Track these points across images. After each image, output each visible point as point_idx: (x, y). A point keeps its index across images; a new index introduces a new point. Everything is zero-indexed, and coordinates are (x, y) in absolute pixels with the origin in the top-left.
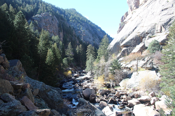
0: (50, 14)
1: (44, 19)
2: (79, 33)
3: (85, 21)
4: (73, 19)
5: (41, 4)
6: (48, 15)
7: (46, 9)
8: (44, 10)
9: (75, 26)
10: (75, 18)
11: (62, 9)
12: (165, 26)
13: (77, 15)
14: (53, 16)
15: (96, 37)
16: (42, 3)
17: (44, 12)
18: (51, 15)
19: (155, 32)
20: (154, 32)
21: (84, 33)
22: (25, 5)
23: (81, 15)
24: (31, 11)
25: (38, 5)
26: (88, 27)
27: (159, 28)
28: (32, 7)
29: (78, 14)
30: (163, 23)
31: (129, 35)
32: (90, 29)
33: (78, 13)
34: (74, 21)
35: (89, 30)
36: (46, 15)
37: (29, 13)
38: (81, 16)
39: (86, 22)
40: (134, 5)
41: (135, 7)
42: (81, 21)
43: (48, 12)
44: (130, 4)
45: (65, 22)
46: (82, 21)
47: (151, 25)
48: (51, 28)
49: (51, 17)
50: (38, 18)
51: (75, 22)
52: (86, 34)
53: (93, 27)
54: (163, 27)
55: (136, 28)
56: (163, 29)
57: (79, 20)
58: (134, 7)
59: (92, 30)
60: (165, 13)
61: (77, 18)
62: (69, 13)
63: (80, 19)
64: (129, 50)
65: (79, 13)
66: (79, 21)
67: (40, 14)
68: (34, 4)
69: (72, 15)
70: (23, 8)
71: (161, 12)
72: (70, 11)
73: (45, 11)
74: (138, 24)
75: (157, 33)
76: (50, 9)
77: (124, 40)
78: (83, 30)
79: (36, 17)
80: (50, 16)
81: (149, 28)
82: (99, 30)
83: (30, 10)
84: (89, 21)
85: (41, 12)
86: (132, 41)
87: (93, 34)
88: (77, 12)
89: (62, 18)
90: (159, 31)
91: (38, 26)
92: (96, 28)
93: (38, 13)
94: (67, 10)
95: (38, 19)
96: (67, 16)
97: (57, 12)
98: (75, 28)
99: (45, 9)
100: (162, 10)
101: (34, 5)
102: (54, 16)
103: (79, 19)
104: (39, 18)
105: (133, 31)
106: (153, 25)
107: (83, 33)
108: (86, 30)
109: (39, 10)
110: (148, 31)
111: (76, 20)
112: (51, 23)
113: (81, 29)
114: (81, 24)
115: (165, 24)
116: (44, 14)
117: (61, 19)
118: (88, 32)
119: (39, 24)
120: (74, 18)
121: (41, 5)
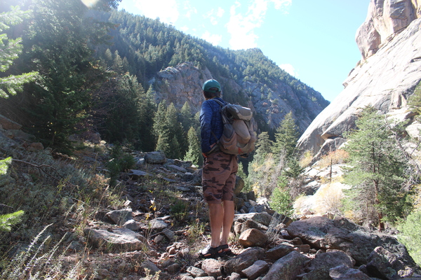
0: (196, 66)
1: (183, 77)
2: (264, 106)
3: (281, 78)
4: (252, 75)
5: (180, 44)
6: (191, 68)
7: (189, 54)
8: (183, 57)
9: (255, 90)
10: (256, 71)
11: (229, 51)
12: (407, 95)
13: (263, 63)
14: (203, 68)
15: (304, 115)
16: (182, 41)
17: (183, 62)
18: (197, 68)
19: (390, 107)
20: (387, 106)
21: (275, 108)
22: (147, 47)
23: (274, 64)
24: (157, 60)
25: (172, 45)
26: (287, 92)
27: (396, 100)
28: (159, 52)
29: (266, 63)
30: (404, 89)
31: (342, 113)
32: (292, 96)
33: (266, 60)
34: (253, 78)
35: (288, 99)
36: (187, 68)
37: (153, 63)
38: (272, 65)
39: (284, 81)
40: (369, 47)
41: (371, 51)
42: (271, 78)
43: (192, 59)
44: (360, 43)
45: (231, 82)
46: (273, 78)
47: (384, 93)
48: (196, 94)
49: (198, 73)
50: (170, 74)
51: (256, 80)
52: (280, 109)
53: (300, 91)
54: (403, 98)
55: (356, 98)
56: (404, 102)
57: (267, 75)
58: (369, 50)
59: (297, 100)
60: (415, 68)
61: (260, 72)
62: (243, 61)
63: (269, 73)
64: (337, 144)
65: (269, 59)
66: (266, 78)
67: (175, 66)
68: (165, 44)
69: (251, 65)
70: (141, 53)
71: (409, 65)
72: (246, 55)
73: (187, 58)
74: (362, 91)
75: (393, 109)
76: (197, 53)
77: (332, 122)
78: (272, 99)
79: (166, 73)
80: (195, 69)
81: (380, 98)
82: (314, 99)
83: (154, 57)
84: (292, 78)
85: (178, 61)
86: (345, 126)
87: (296, 109)
88: (264, 57)
89: (224, 73)
90: (396, 106)
91: (170, 90)
92: (306, 96)
93: (170, 63)
94: (242, 52)
95: (170, 76)
96: (238, 67)
97: (214, 60)
98: (255, 94)
99: (186, 54)
100: (412, 61)
101: (164, 47)
102: (207, 69)
103: (267, 73)
104: (172, 73)
105: (350, 105)
106: (387, 92)
107: (272, 106)
108: (282, 100)
109: (174, 57)
110: (376, 105)
111: (258, 76)
112: (197, 85)
113: (269, 96)
114: (270, 86)
115: (408, 90)
116: (183, 65)
117: (222, 76)
118: (285, 104)
119: (171, 86)
120: (255, 73)
121: (178, 45)
